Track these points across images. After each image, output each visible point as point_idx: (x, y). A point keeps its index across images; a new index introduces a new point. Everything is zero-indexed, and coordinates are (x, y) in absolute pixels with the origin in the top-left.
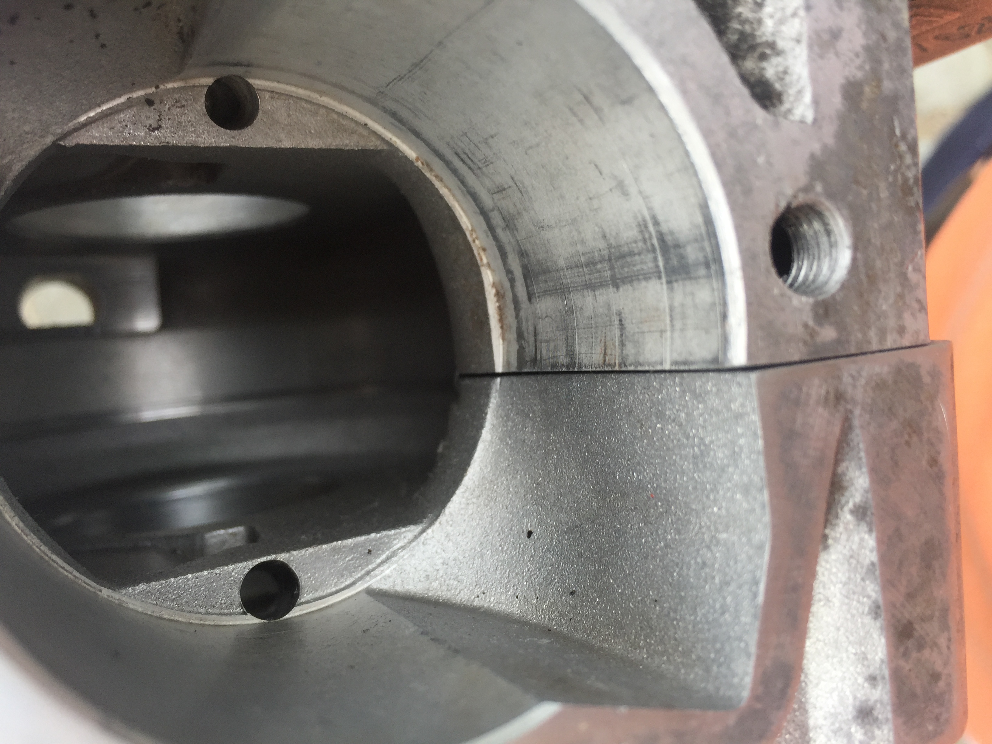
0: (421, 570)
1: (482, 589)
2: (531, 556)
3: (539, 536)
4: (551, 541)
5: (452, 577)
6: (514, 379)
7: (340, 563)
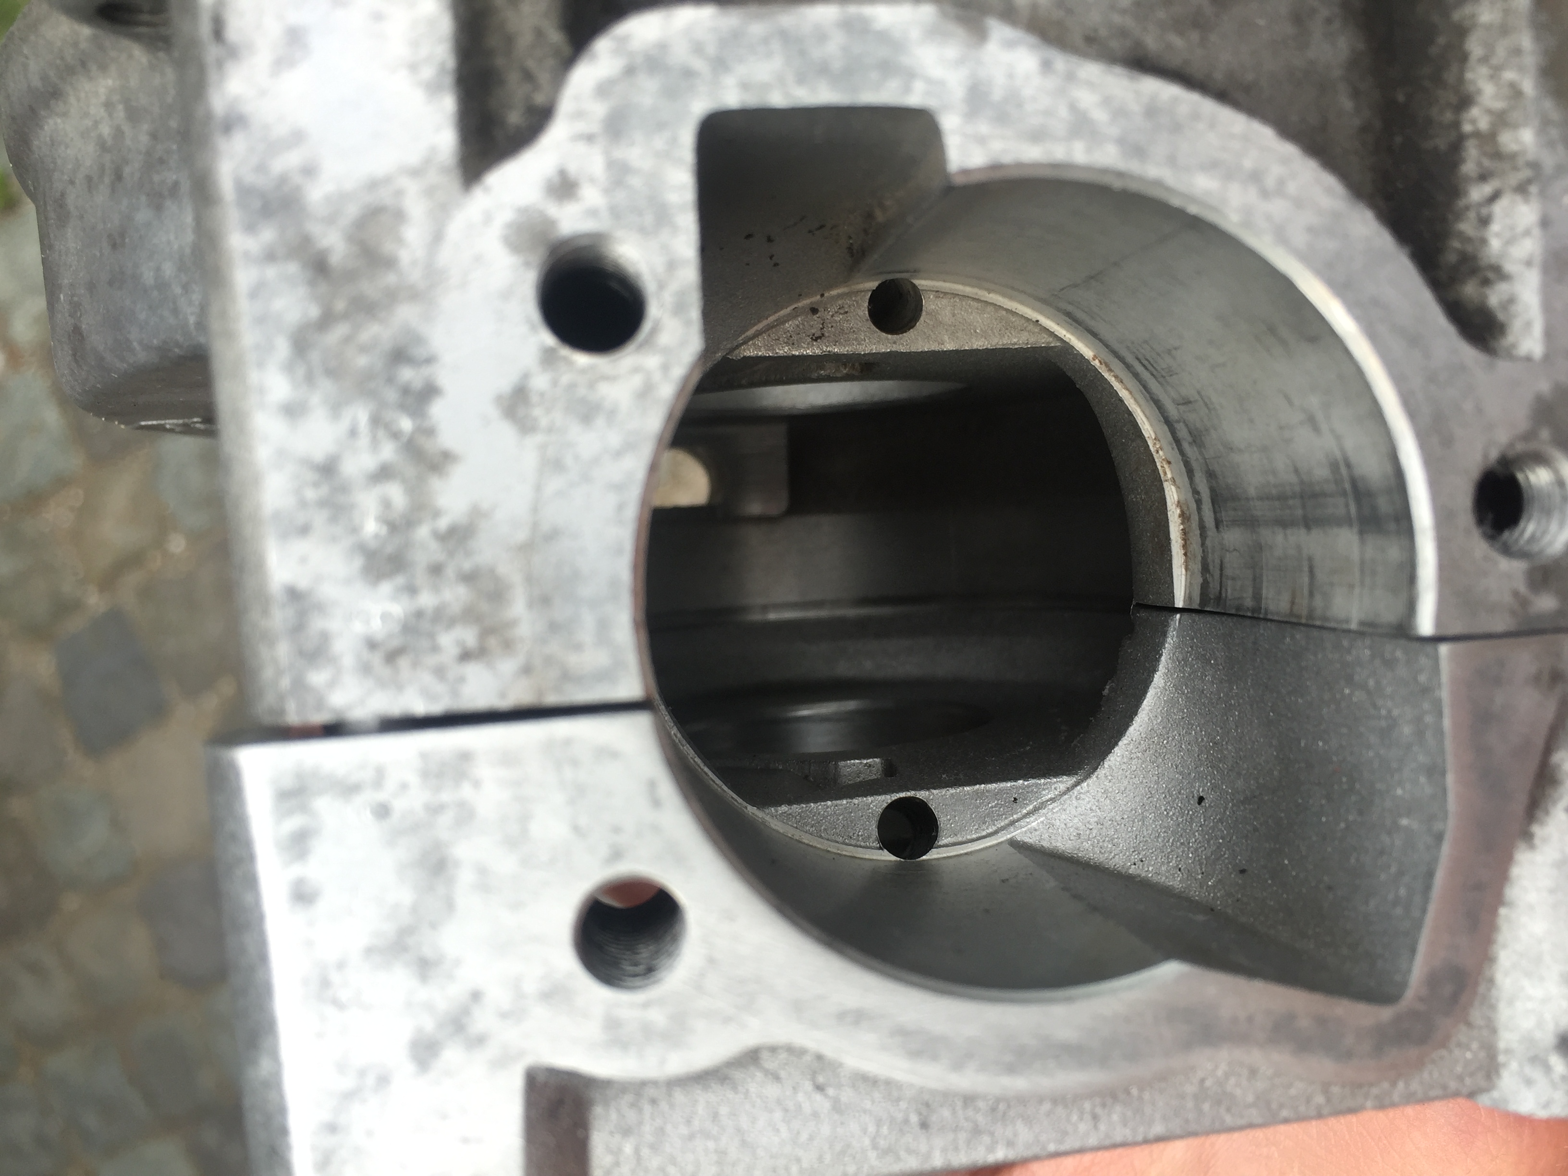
0: (1072, 826)
1: (1140, 857)
2: (1200, 826)
3: (1211, 803)
4: (1225, 811)
5: (1107, 839)
6: (1196, 617)
7: (982, 809)
